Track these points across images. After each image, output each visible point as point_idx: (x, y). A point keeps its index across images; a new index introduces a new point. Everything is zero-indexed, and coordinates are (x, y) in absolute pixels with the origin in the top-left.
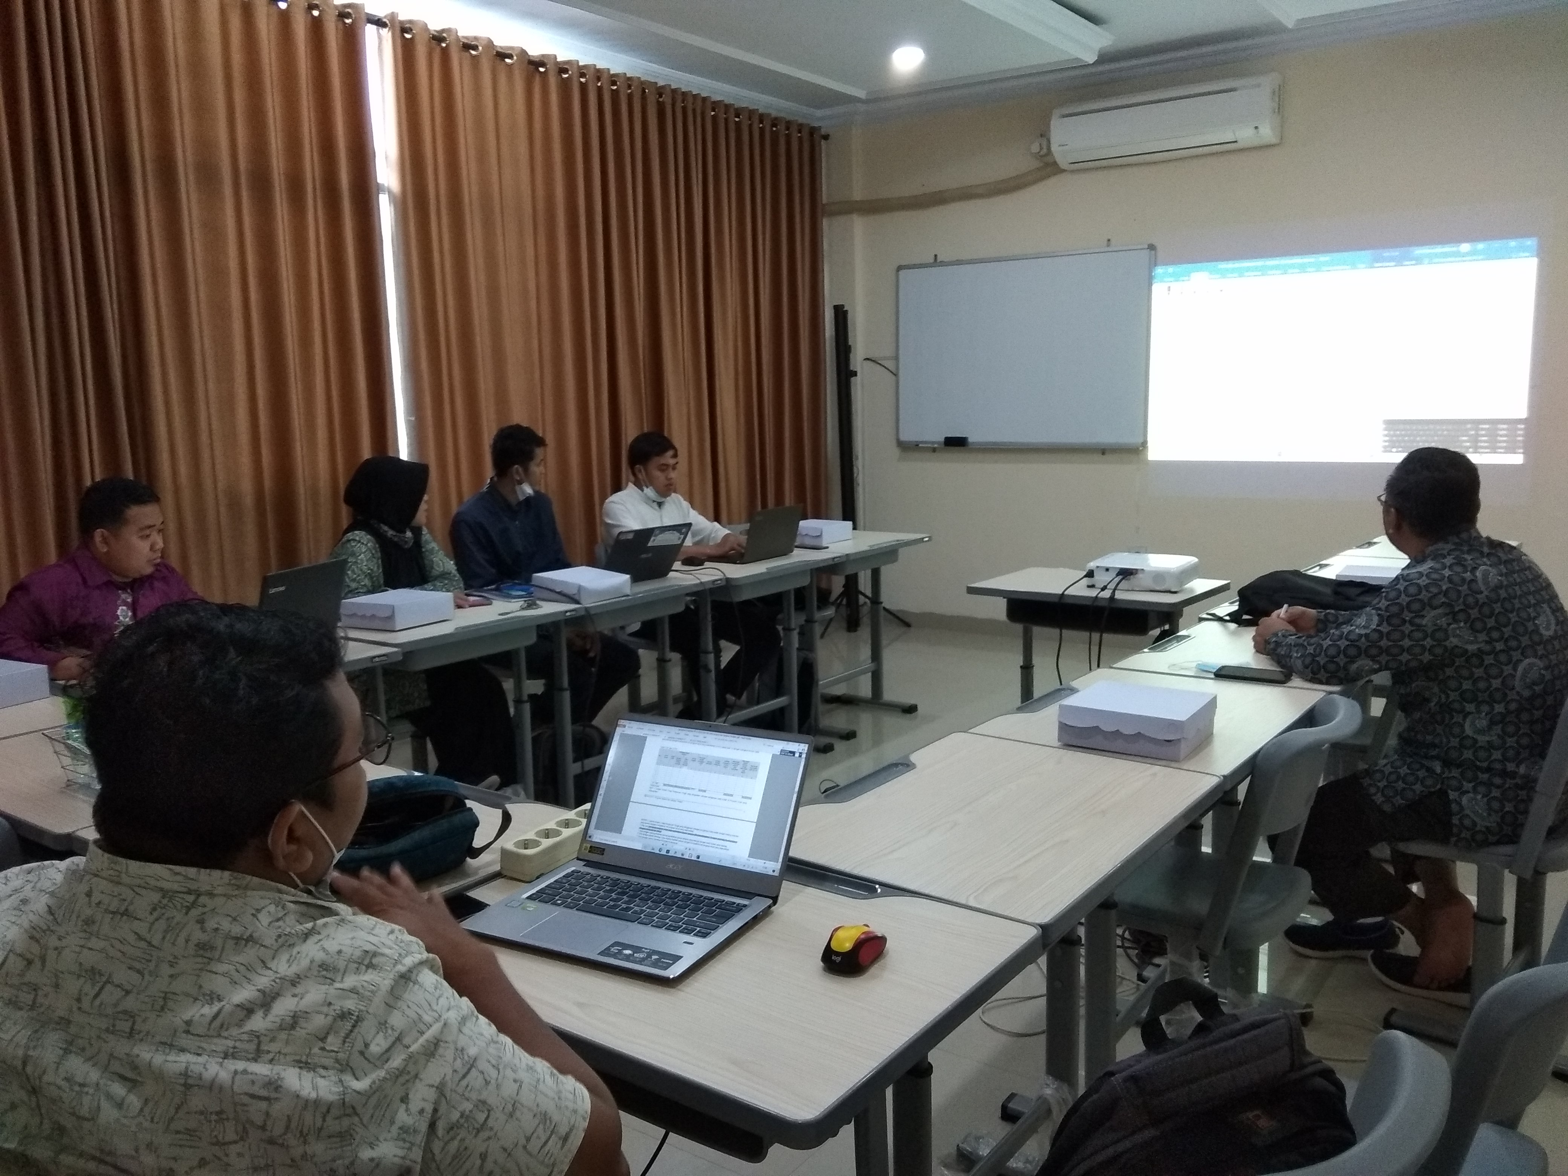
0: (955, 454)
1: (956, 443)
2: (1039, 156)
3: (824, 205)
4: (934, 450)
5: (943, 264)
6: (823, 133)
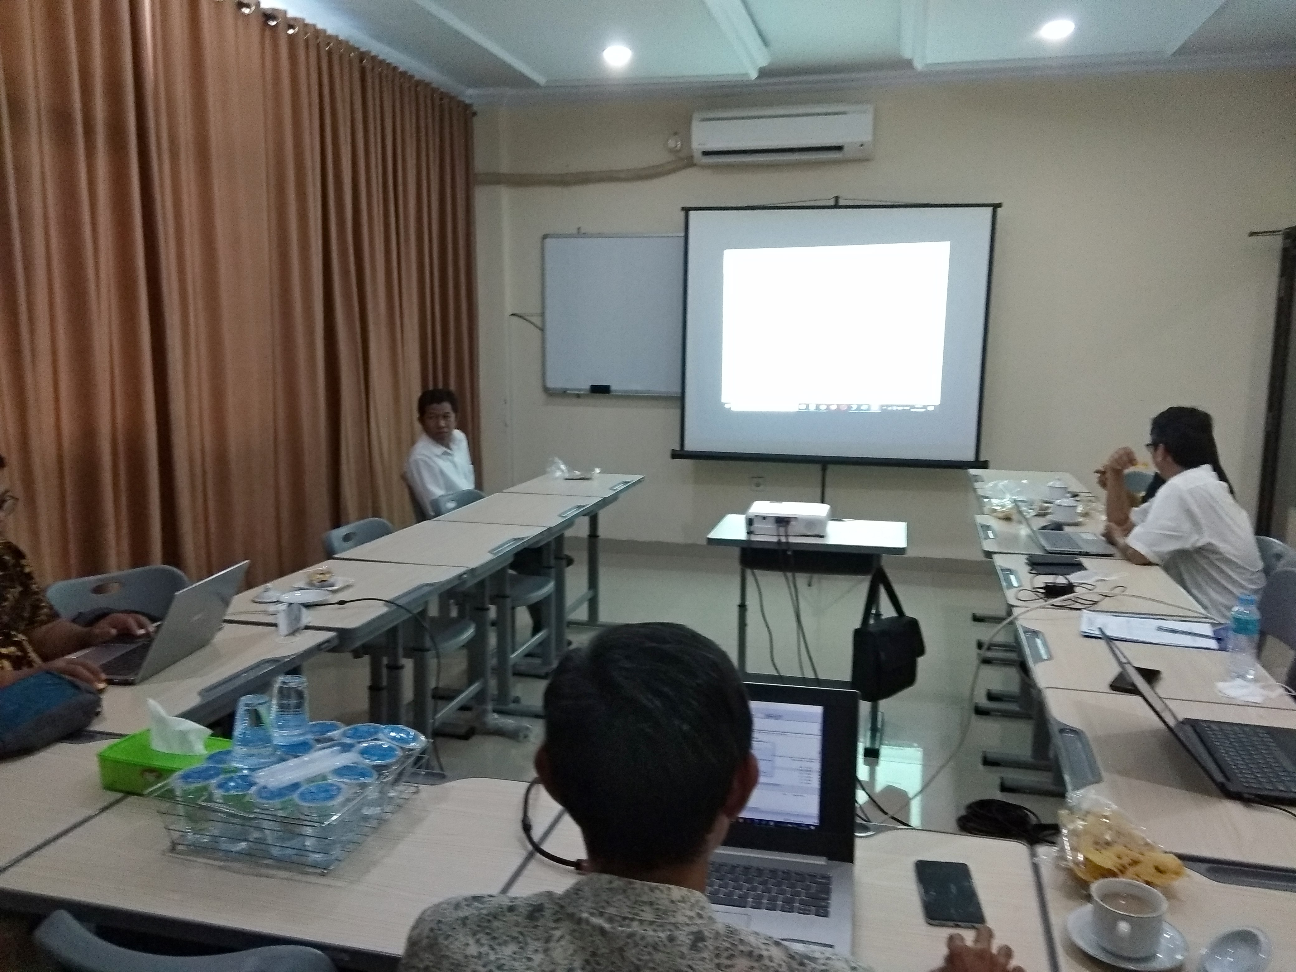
0: (601, 400)
1: (600, 390)
2: (675, 151)
3: (475, 175)
4: (578, 396)
5: (585, 235)
6: (474, 110)
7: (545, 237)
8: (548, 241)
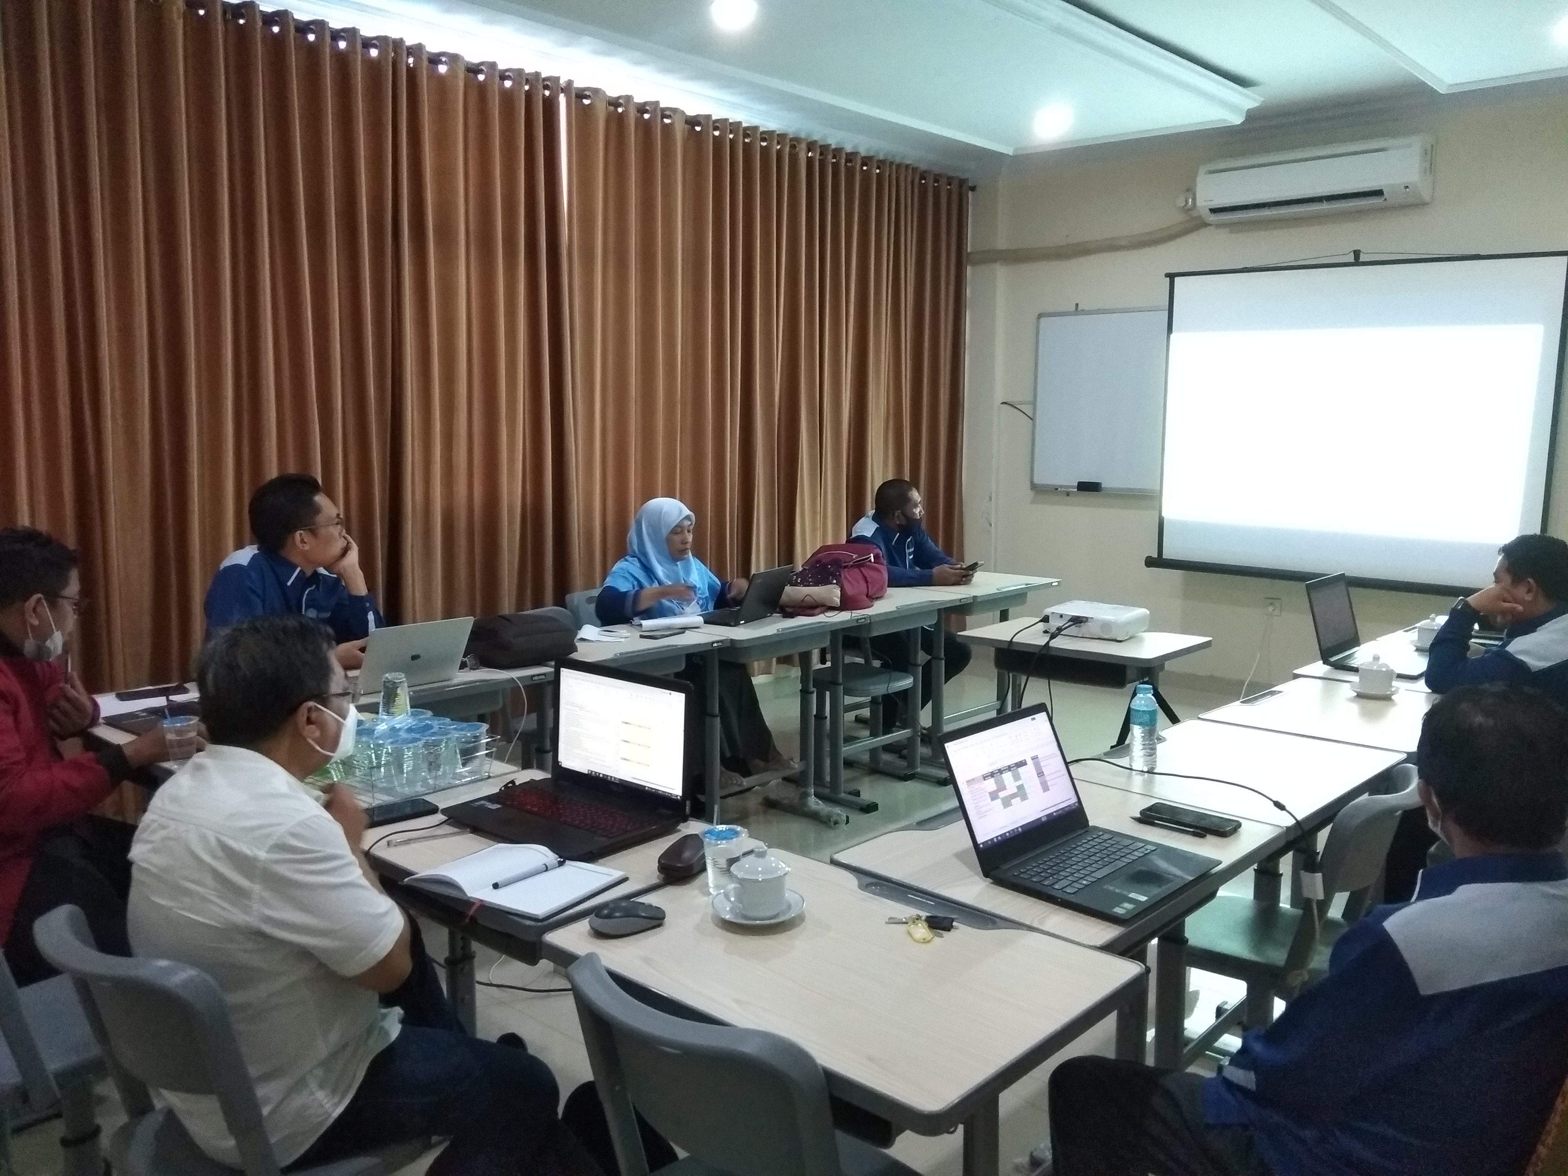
0: (1088, 499)
1: (1088, 487)
2: (1186, 210)
3: (968, 254)
4: (1067, 494)
5: (1085, 312)
6: (970, 184)
7: (1040, 316)
8: (1043, 320)
